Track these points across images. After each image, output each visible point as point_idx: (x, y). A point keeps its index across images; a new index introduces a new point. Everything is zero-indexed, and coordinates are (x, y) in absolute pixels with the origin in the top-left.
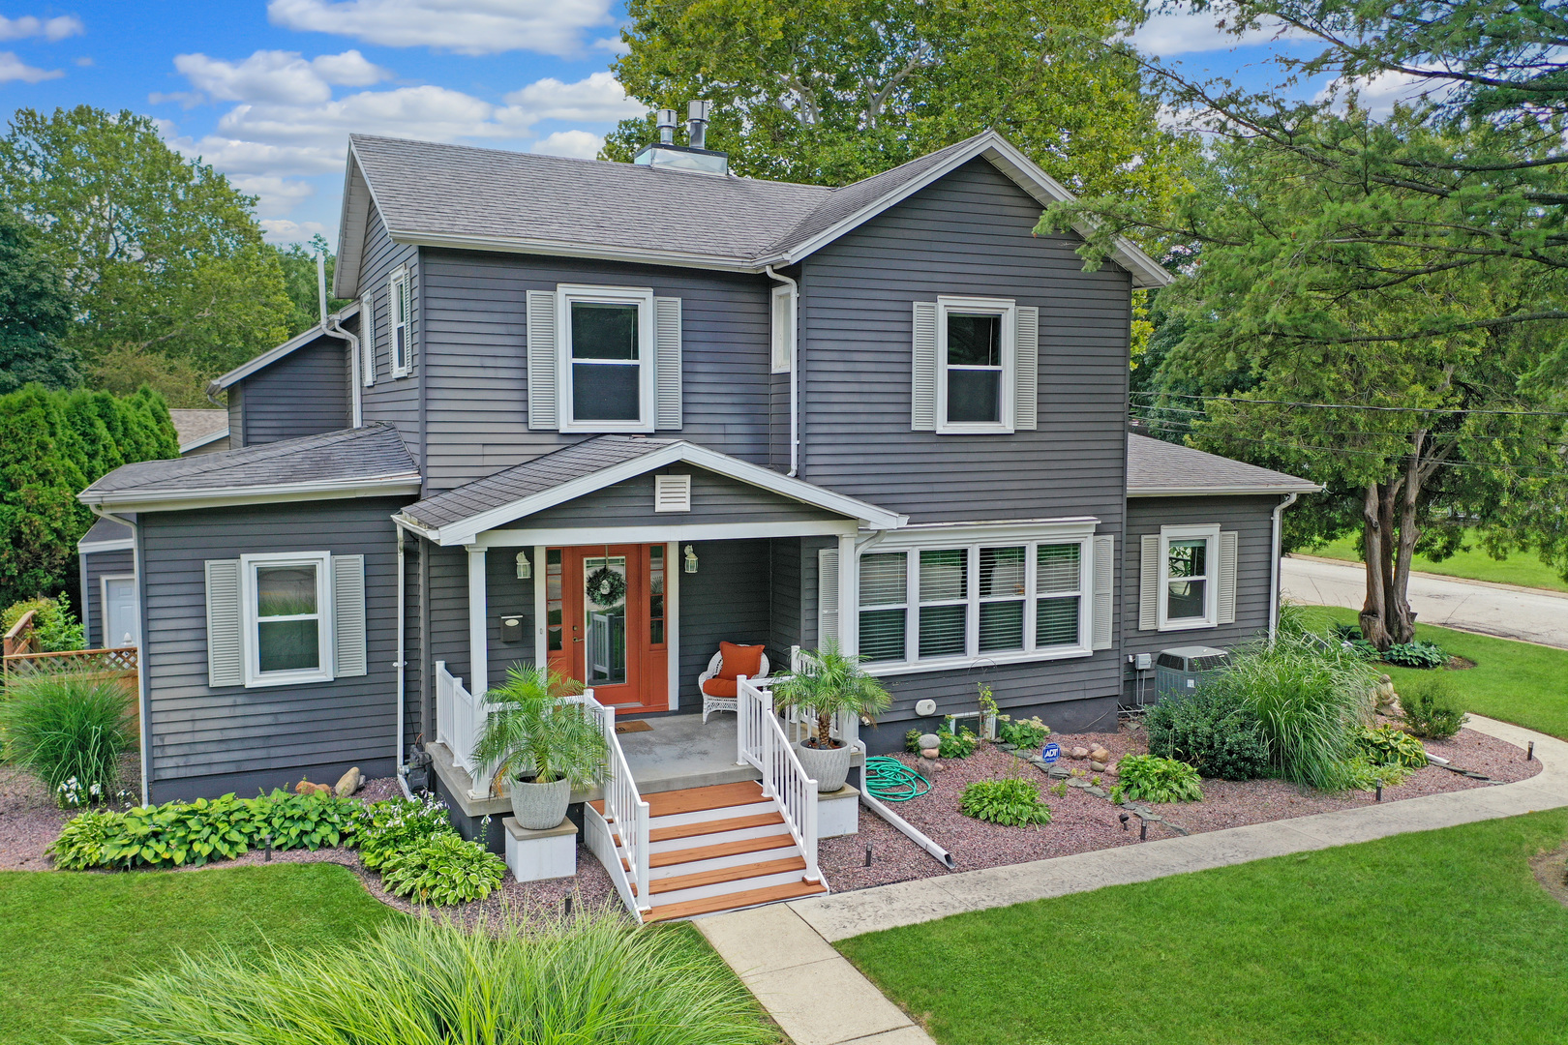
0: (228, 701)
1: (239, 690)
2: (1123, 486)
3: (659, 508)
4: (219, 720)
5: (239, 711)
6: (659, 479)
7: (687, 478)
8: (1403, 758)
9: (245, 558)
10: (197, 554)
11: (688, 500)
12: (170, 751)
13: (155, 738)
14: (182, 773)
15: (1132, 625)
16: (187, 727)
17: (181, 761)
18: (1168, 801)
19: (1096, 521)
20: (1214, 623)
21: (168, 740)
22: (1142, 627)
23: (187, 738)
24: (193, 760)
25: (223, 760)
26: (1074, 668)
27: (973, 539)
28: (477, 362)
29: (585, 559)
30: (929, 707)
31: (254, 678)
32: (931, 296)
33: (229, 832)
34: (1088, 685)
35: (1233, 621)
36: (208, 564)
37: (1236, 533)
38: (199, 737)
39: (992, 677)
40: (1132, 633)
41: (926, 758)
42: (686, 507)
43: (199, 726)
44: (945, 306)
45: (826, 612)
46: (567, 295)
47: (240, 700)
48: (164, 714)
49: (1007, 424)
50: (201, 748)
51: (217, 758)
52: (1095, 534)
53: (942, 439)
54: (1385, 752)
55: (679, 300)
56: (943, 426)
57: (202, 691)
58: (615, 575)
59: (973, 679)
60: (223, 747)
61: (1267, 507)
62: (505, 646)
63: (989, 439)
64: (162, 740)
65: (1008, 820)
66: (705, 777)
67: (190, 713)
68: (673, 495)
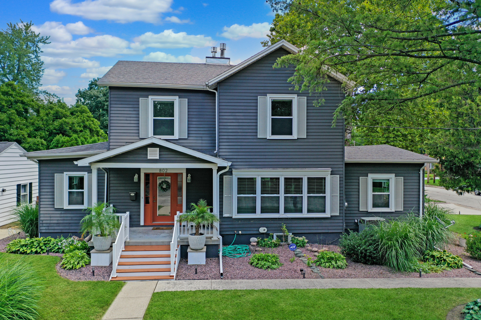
0: (59, 212)
1: (62, 209)
2: (343, 158)
3: (149, 158)
4: (57, 217)
5: (62, 215)
6: (149, 149)
7: (158, 149)
8: (448, 264)
9: (65, 173)
10: (53, 172)
11: (158, 155)
12: (44, 225)
13: (41, 221)
14: (47, 231)
15: (357, 209)
16: (49, 218)
17: (47, 228)
18: (329, 267)
19: (330, 170)
20: (393, 210)
21: (44, 222)
22: (361, 210)
23: (48, 222)
24: (50, 228)
25: (58, 229)
26: (323, 221)
27: (282, 174)
28: (125, 119)
29: (158, 177)
30: (264, 230)
31: (66, 206)
32: (265, 94)
33: (43, 246)
34: (329, 228)
35: (402, 210)
36: (55, 174)
37: (403, 178)
38: (52, 222)
39: (287, 222)
40: (357, 212)
41: (252, 245)
42: (158, 158)
43: (52, 218)
44: (270, 98)
45: (226, 196)
46: (152, 99)
47: (63, 212)
48: (43, 215)
49: (295, 136)
50: (52, 225)
51: (56, 228)
52: (331, 174)
53: (269, 141)
54: (441, 261)
55: (187, 99)
56: (269, 136)
57: (53, 209)
58: (168, 182)
59: (280, 222)
60: (58, 225)
61: (417, 168)
62: (131, 201)
63: (288, 141)
64: (42, 222)
65: (260, 267)
66: (163, 242)
67: (50, 215)
68: (153, 154)
